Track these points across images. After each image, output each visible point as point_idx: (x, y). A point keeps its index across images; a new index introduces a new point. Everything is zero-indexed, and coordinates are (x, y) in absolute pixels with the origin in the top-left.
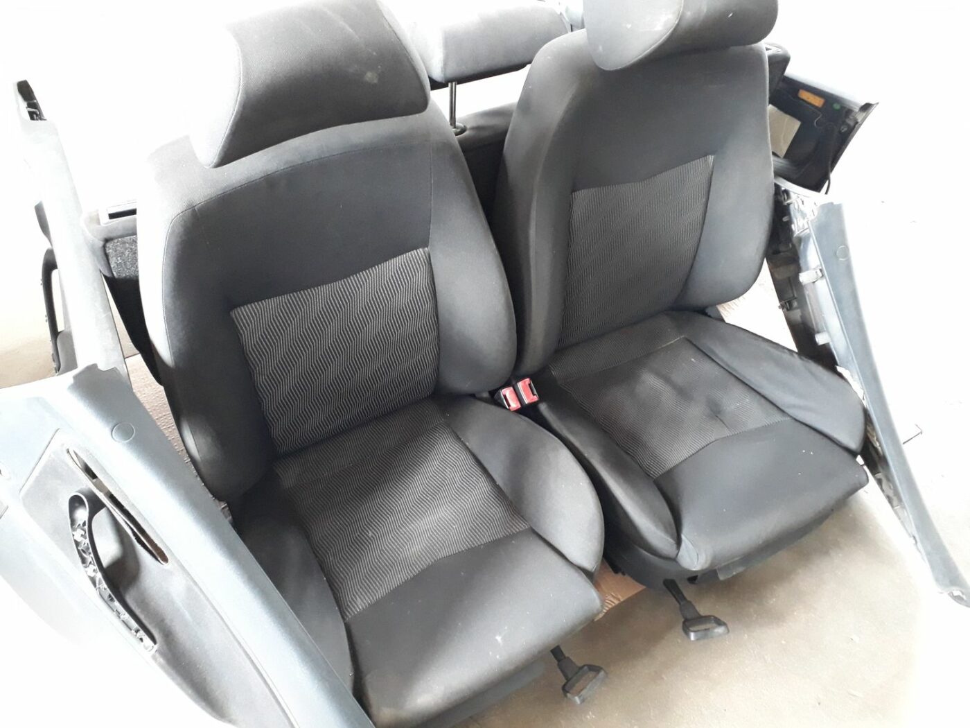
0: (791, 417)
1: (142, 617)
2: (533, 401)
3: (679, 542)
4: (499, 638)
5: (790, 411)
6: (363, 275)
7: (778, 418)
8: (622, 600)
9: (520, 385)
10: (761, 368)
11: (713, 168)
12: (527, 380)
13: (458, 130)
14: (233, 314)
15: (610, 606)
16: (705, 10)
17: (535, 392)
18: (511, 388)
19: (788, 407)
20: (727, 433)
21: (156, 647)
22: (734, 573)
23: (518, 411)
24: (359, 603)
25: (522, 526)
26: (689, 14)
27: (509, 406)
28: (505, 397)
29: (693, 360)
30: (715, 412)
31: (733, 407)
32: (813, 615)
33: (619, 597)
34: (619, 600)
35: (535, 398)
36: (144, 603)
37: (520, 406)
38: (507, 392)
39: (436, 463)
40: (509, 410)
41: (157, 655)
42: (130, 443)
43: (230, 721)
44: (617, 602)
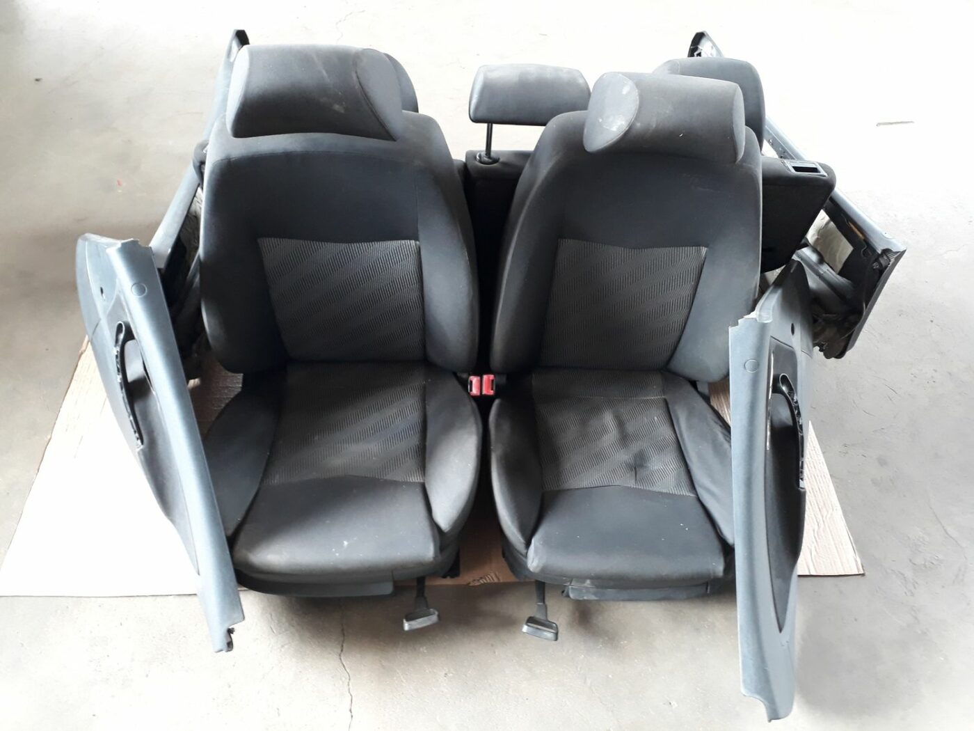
0: (697, 495)
1: (140, 423)
2: (489, 394)
3: (528, 544)
4: (346, 543)
5: (700, 491)
6: (365, 245)
7: (686, 492)
8: (501, 581)
9: (485, 377)
10: (700, 447)
11: (705, 258)
12: (492, 377)
13: (490, 161)
14: (259, 241)
15: (489, 581)
16: (654, 126)
17: (494, 389)
18: (479, 378)
19: (700, 486)
20: (631, 483)
21: (142, 447)
22: (585, 598)
23: (475, 398)
24: (277, 479)
25: (417, 479)
26: (638, 125)
27: (471, 390)
28: (471, 382)
29: (656, 418)
30: (637, 465)
31: (656, 468)
32: (650, 670)
33: (500, 578)
34: (498, 579)
35: (492, 393)
36: (146, 414)
37: (479, 394)
38: (475, 380)
39: (395, 411)
40: (469, 393)
41: (141, 453)
42: (141, 299)
43: (172, 521)
44: (496, 580)
